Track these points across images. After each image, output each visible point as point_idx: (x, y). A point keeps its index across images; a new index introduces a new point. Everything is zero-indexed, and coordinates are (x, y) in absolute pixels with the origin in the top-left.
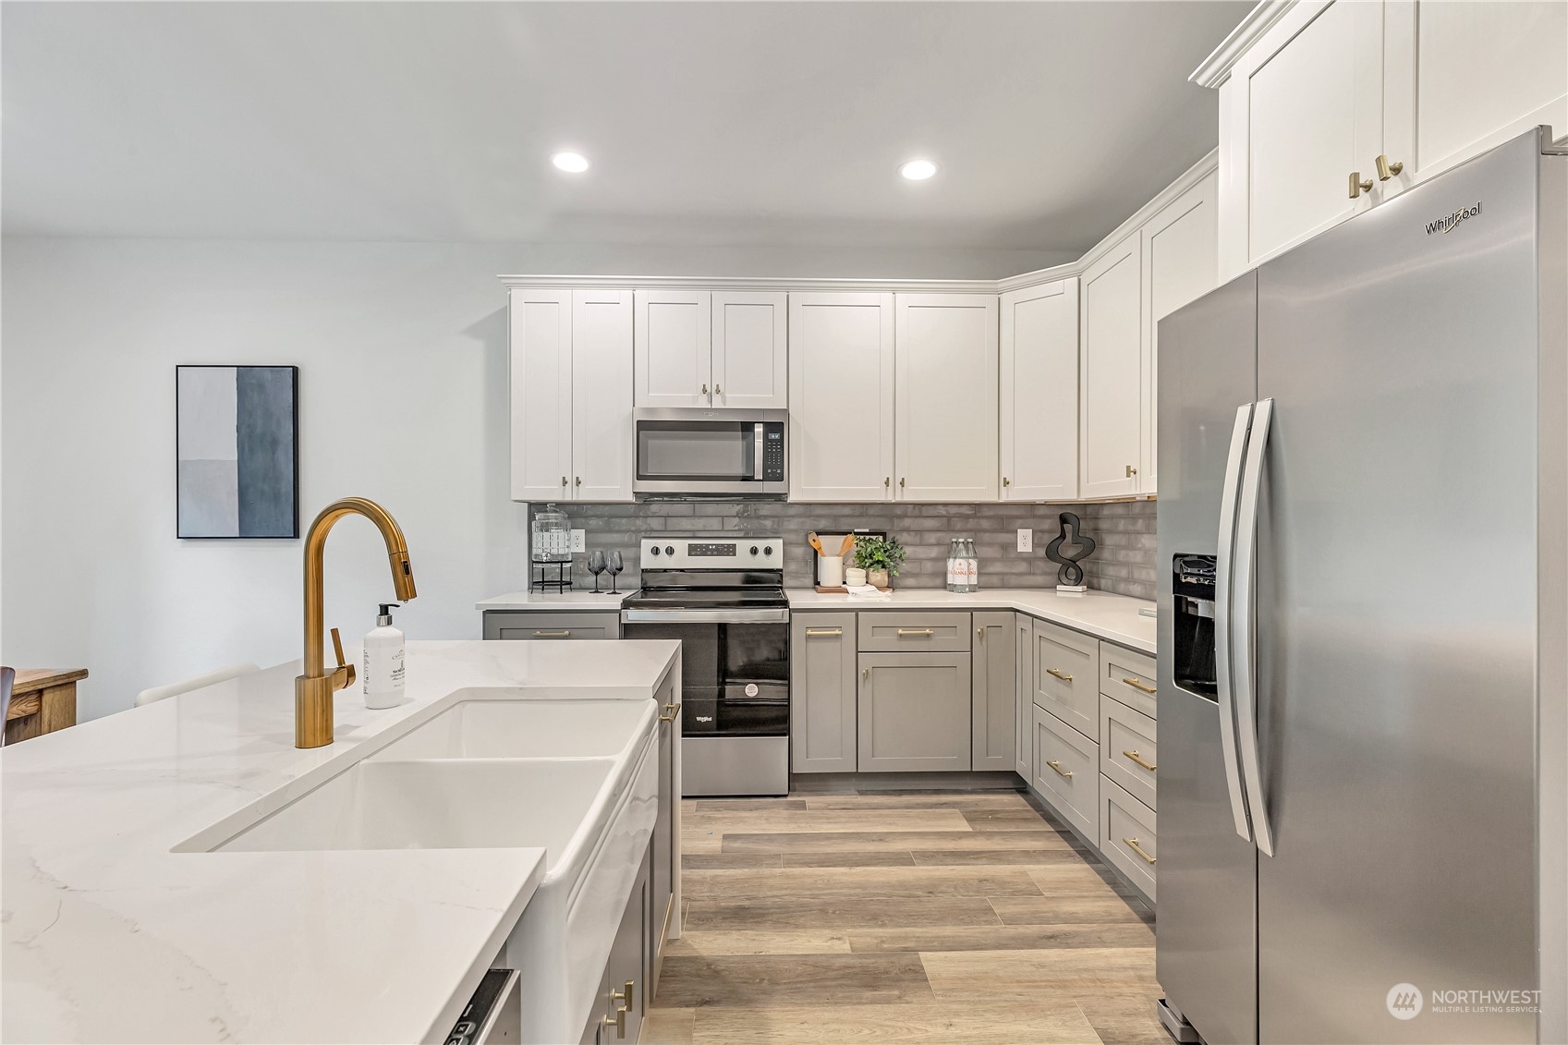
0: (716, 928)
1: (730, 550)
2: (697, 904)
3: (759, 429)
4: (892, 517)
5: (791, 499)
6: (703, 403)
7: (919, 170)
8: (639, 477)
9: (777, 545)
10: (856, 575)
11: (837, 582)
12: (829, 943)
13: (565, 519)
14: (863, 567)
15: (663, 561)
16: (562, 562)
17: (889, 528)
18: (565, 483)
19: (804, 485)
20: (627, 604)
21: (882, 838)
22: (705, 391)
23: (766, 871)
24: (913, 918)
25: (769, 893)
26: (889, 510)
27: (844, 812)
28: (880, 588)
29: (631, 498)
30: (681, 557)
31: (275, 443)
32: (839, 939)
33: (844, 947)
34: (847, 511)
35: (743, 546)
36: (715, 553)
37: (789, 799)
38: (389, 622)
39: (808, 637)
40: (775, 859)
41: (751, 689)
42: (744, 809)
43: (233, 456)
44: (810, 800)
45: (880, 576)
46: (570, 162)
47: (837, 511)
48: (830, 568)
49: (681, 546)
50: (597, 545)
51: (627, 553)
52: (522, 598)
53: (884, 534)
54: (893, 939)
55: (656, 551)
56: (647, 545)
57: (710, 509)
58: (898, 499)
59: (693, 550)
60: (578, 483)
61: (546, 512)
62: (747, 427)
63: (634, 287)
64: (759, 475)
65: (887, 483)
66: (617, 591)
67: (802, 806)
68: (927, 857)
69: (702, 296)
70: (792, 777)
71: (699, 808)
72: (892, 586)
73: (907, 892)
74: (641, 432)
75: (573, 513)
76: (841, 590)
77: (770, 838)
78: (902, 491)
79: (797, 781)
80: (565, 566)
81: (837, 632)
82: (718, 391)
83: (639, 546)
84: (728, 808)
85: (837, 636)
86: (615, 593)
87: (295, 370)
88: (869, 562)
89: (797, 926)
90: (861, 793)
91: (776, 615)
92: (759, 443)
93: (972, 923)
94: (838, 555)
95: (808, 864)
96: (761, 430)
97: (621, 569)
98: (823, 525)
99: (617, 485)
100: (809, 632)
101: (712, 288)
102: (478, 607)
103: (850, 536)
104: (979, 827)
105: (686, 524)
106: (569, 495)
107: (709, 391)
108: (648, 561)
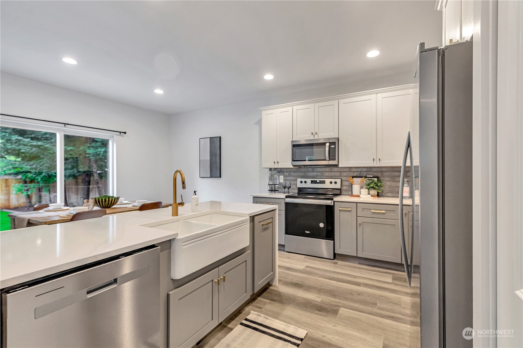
0: (288, 286)
1: (323, 182)
2: (287, 280)
3: (328, 144)
4: (382, 172)
5: (340, 166)
6: (312, 138)
8: (293, 161)
10: (364, 191)
11: (357, 193)
12: (315, 298)
13: (277, 173)
14: (368, 189)
15: (303, 185)
16: (275, 185)
17: (380, 175)
18: (275, 163)
19: (345, 161)
20: (287, 197)
21: (355, 277)
22: (312, 134)
23: (311, 277)
24: (346, 299)
25: (308, 282)
26: (381, 169)
27: (349, 268)
28: (372, 196)
29: (292, 167)
30: (309, 185)
31: (216, 155)
32: (319, 298)
33: (319, 300)
34: (365, 170)
35: (328, 181)
36: (319, 183)
37: (334, 261)
38: (196, 194)
39: (340, 210)
40: (316, 274)
41: (322, 225)
42: (317, 261)
43: (209, 159)
44: (340, 262)
45: (373, 192)
46: (269, 77)
47: (360, 170)
48: (356, 189)
49: (309, 181)
50: (287, 180)
51: (292, 182)
52: (268, 194)
53: (378, 178)
54: (336, 302)
55: (301, 182)
56: (299, 180)
57: (319, 169)
58: (378, 165)
59: (312, 182)
60: (278, 163)
61: (272, 171)
62: (324, 144)
63: (293, 106)
64: (328, 159)
65: (374, 160)
67: (336, 263)
68: (366, 285)
69: (312, 105)
70: (335, 254)
71: (305, 257)
72: (378, 195)
73: (351, 293)
74: (294, 148)
75: (280, 171)
76: (359, 196)
77: (319, 269)
78: (380, 162)
79: (335, 256)
80: (276, 186)
81: (350, 209)
82: (316, 134)
83: (297, 180)
84: (313, 260)
85: (350, 211)
86: (286, 194)
87: (220, 137)
89: (310, 291)
90: (360, 264)
91: (329, 202)
92: (327, 149)
93: (366, 305)
94: (359, 185)
95: (325, 278)
97: (290, 187)
98: (355, 174)
99: (288, 164)
100: (341, 209)
101: (315, 102)
102: (251, 196)
103: (363, 178)
104: (395, 282)
105: (311, 174)
106: (276, 166)
107: (314, 134)
108: (299, 185)
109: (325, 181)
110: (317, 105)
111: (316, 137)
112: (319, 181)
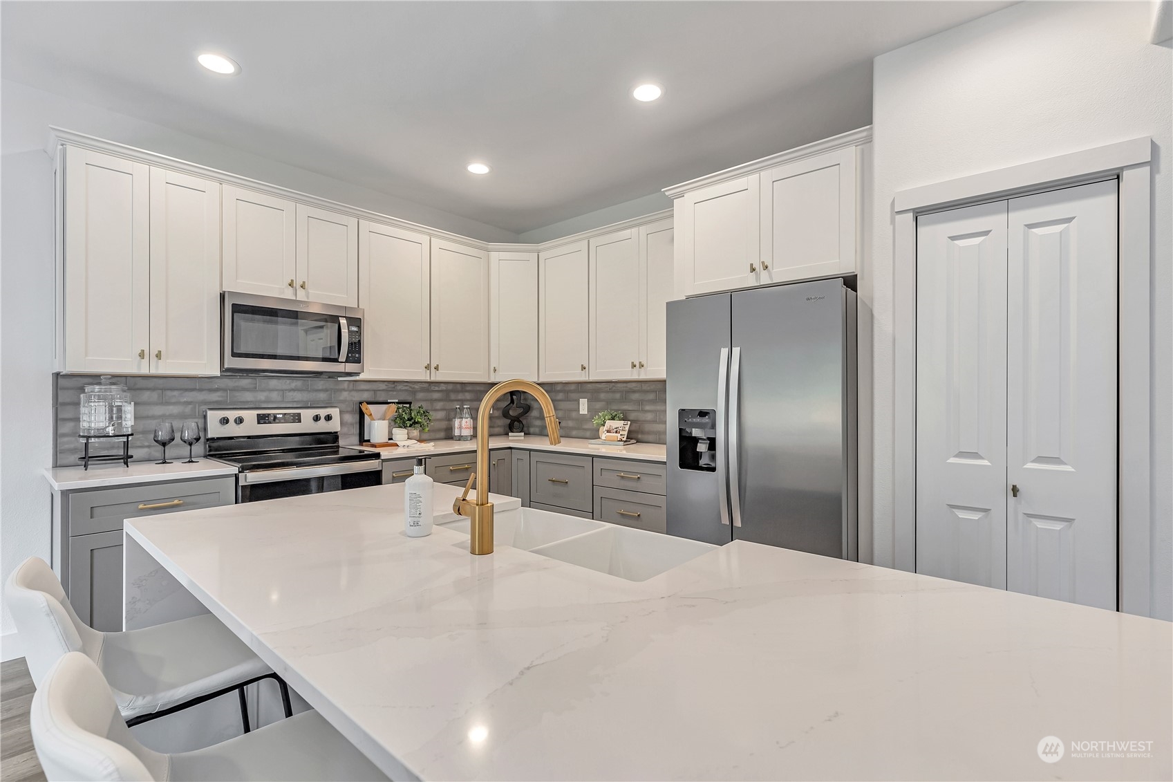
5: (359, 377)
6: (288, 294)
7: (478, 169)
9: (335, 412)
10: (400, 434)
11: (385, 439)
13: (124, 391)
14: (405, 427)
15: (232, 430)
19: (375, 368)
22: (290, 285)
28: (419, 441)
29: (215, 373)
30: (252, 428)
34: (383, 386)
35: (307, 414)
36: (283, 421)
45: (415, 432)
47: (374, 386)
48: (377, 428)
49: (250, 416)
53: (410, 403)
55: (224, 421)
56: (214, 417)
57: (274, 383)
59: (262, 419)
62: (335, 319)
64: (343, 358)
66: (193, 460)
69: (288, 205)
72: (425, 438)
74: (235, 314)
76: (385, 445)
82: (303, 287)
83: (206, 417)
86: (192, 462)
88: (408, 423)
94: (384, 420)
96: (345, 321)
101: (297, 201)
105: (248, 396)
108: (217, 430)
109: (299, 415)
110: (304, 210)
111: (301, 295)
112: (281, 416)
